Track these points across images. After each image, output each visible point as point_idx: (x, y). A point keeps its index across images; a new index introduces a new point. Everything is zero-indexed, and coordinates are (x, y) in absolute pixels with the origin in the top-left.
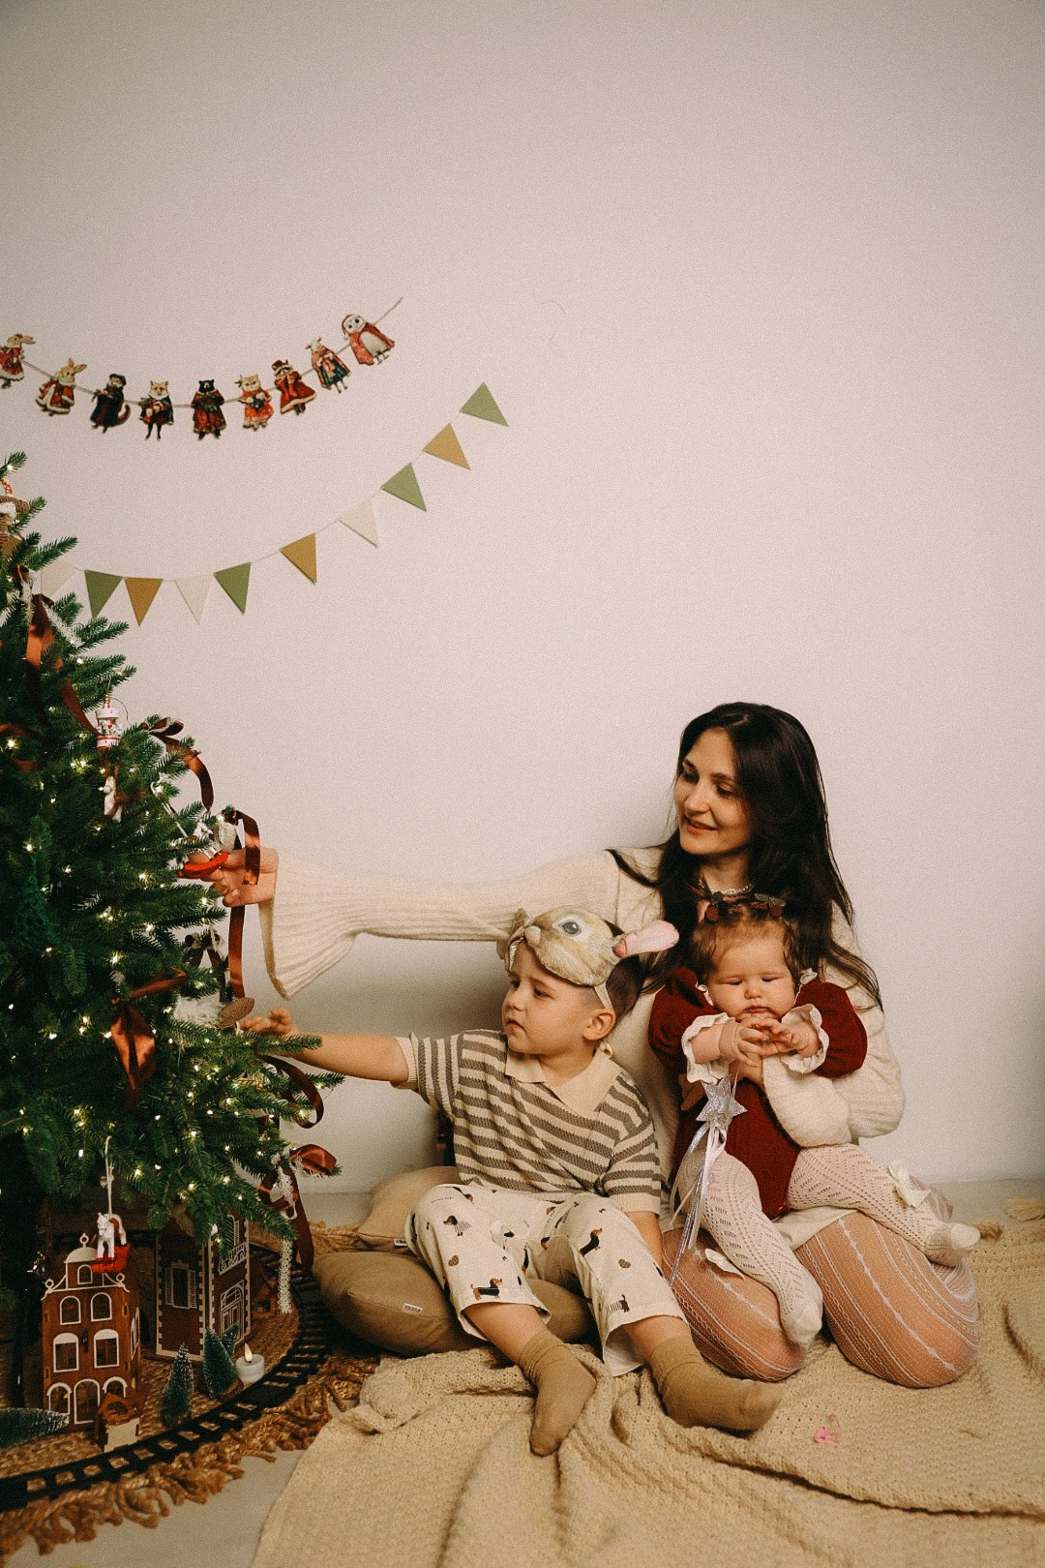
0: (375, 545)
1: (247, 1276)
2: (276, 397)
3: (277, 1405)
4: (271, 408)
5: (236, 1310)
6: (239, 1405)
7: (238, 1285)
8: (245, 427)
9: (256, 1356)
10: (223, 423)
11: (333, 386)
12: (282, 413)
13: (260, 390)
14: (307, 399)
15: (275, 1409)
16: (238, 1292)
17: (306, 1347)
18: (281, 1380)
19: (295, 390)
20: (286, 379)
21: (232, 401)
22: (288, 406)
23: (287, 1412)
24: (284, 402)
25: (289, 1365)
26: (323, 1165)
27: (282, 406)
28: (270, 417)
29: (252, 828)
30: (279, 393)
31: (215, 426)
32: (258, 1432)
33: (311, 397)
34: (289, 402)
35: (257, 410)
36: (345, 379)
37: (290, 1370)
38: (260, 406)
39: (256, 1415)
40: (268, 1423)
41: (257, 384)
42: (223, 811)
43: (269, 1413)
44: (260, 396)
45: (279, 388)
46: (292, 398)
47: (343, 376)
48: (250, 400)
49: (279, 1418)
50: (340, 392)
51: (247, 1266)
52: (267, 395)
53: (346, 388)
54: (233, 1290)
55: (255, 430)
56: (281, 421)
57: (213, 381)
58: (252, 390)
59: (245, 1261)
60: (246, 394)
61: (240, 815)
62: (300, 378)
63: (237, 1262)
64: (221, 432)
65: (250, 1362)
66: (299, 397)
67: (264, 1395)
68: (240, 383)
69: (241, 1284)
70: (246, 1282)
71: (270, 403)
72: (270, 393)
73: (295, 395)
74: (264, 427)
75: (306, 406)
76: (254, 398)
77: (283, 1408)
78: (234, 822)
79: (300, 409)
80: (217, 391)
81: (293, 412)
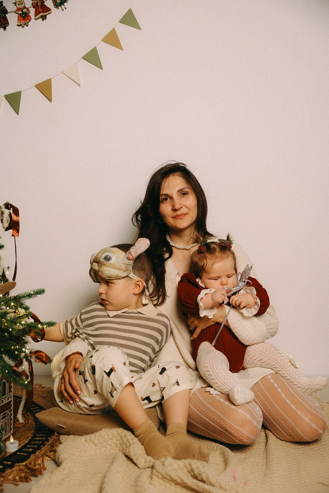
0: (79, 85)
1: (12, 408)
2: (32, 11)
3: (22, 462)
4: (30, 17)
5: (6, 422)
6: (5, 462)
7: (7, 411)
8: (18, 25)
9: (15, 441)
10: (7, 23)
11: (60, 7)
12: (36, 19)
13: (25, 8)
14: (47, 13)
15: (20, 464)
16: (7, 415)
17: (37, 438)
18: (24, 452)
19: (42, 9)
20: (37, 3)
21: (11, 12)
22: (38, 16)
23: (26, 465)
24: (36, 14)
25: (29, 446)
26: (44, 359)
27: (36, 16)
28: (30, 21)
29: (16, 211)
30: (34, 9)
31: (4, 25)
32: (12, 473)
33: (49, 12)
34: (39, 14)
35: (24, 17)
36: (65, 4)
37: (29, 448)
38: (25, 16)
39: (12, 466)
40: (17, 470)
41: (24, 5)
42: (4, 204)
43: (18, 466)
44: (25, 10)
45: (34, 7)
46: (40, 12)
47: (64, 2)
48: (20, 12)
49: (22, 467)
50: (63, 10)
51: (12, 403)
52: (28, 10)
53: (66, 8)
54: (5, 413)
55: (23, 27)
56: (35, 24)
57: (2, 2)
58: (21, 7)
59: (11, 400)
60: (18, 9)
61: (12, 206)
62: (44, 3)
63: (7, 402)
64: (7, 28)
65: (12, 443)
66: (43, 12)
67: (16, 458)
68: (15, 3)
69: (9, 411)
70: (11, 410)
71: (30, 14)
72: (30, 9)
73: (42, 11)
74: (27, 26)
75: (47, 16)
76: (22, 11)
77: (24, 463)
78: (9, 209)
79: (44, 18)
80: (4, 7)
81: (41, 19)
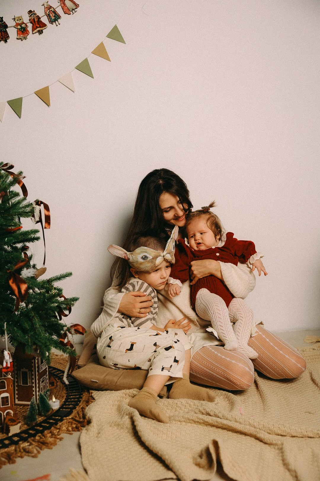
0: (73, 92)
1: (47, 373)
2: (30, 27)
3: (68, 416)
4: (29, 32)
5: (44, 385)
6: (53, 417)
7: (45, 376)
8: (17, 39)
9: (56, 400)
10: (8, 37)
11: (54, 23)
12: (33, 34)
13: (23, 23)
14: (44, 28)
15: (67, 418)
16: (45, 379)
17: (71, 397)
18: (66, 408)
19: (38, 24)
20: (34, 19)
21: (11, 27)
22: (36, 31)
23: (72, 418)
24: (33, 29)
25: (67, 403)
26: (81, 331)
27: (33, 31)
28: (28, 35)
29: (47, 208)
30: (31, 25)
31: (5, 38)
32: (64, 425)
33: (45, 27)
34: (36, 29)
35: (22, 32)
36: (59, 20)
37: (69, 405)
38: (24, 30)
39: (62, 420)
40: (66, 422)
41: (22, 20)
42: (35, 201)
43: (66, 419)
44: (23, 26)
45: (31, 23)
46: (37, 27)
47: (58, 19)
48: (19, 27)
49: (71, 420)
50: (57, 26)
52: (26, 26)
53: (59, 24)
54: (43, 378)
55: (22, 40)
56: (33, 37)
57: (2, 17)
58: (20, 22)
59: (47, 368)
60: (17, 24)
61: (42, 203)
62: (40, 19)
63: (45, 368)
64: (8, 41)
65: (54, 402)
66: (40, 27)
67: (61, 414)
68: (14, 19)
70: (47, 375)
71: (28, 29)
72: (28, 24)
73: (38, 26)
74: (25, 39)
75: (43, 31)
76: (21, 26)
77: (70, 417)
78: (39, 205)
79: (40, 32)
80: (5, 22)
81: (37, 33)
